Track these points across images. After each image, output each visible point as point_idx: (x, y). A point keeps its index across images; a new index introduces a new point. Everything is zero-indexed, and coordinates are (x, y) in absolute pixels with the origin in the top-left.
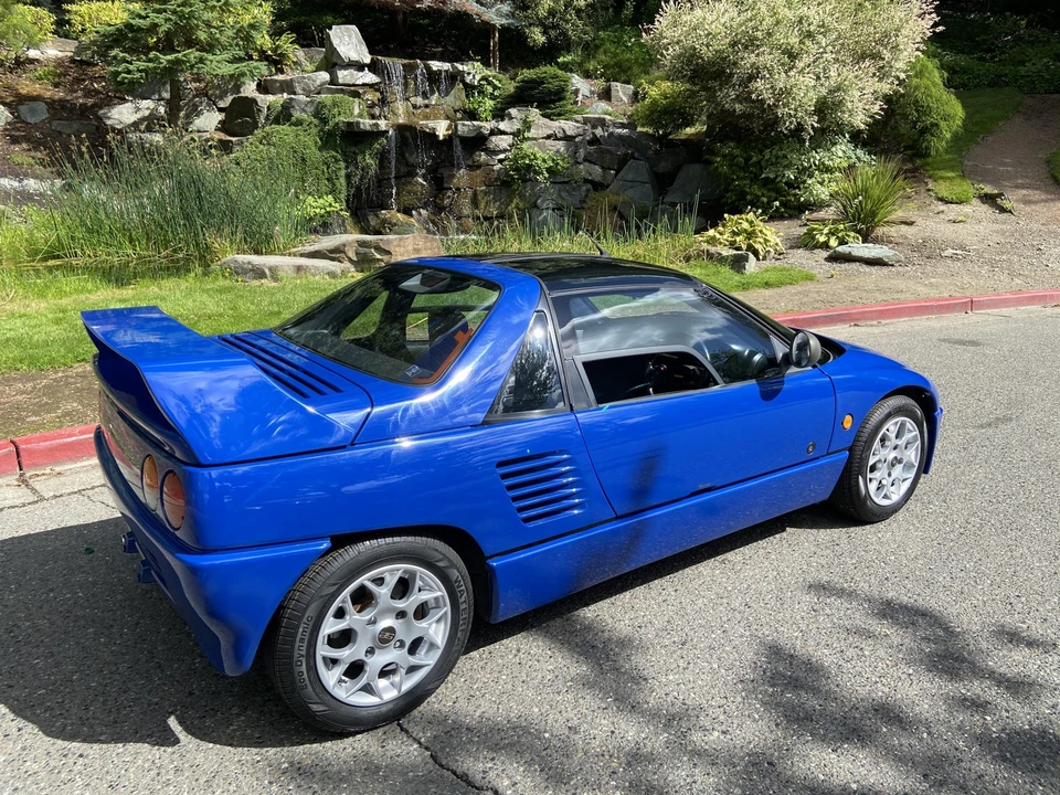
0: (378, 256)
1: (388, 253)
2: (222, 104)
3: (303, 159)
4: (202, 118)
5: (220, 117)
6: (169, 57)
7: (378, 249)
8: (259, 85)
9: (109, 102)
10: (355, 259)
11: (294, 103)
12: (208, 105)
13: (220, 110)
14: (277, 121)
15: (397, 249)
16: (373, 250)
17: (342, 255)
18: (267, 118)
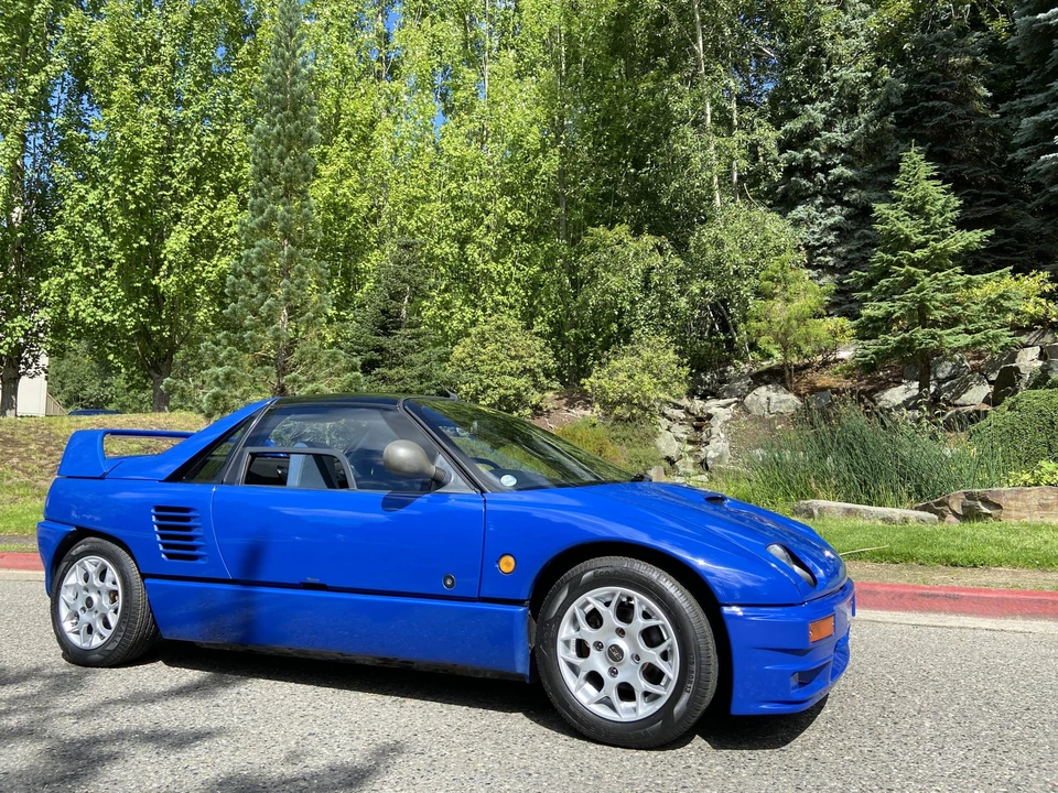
0: (985, 510)
1: (998, 506)
2: (993, 377)
3: (1052, 423)
4: (970, 393)
5: (987, 389)
6: (897, 338)
7: (986, 502)
8: (1041, 353)
9: (885, 385)
10: (961, 512)
11: (1052, 365)
12: (979, 379)
13: (991, 383)
14: (1034, 387)
15: (1011, 503)
16: (979, 503)
17: (946, 508)
18: (1027, 385)
